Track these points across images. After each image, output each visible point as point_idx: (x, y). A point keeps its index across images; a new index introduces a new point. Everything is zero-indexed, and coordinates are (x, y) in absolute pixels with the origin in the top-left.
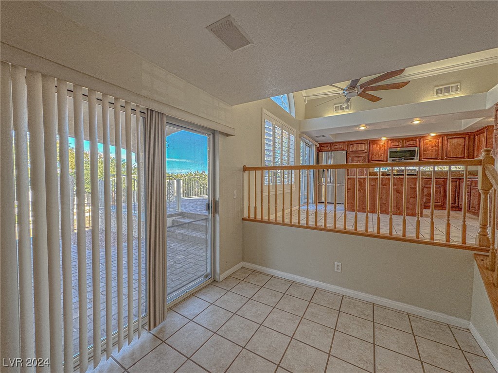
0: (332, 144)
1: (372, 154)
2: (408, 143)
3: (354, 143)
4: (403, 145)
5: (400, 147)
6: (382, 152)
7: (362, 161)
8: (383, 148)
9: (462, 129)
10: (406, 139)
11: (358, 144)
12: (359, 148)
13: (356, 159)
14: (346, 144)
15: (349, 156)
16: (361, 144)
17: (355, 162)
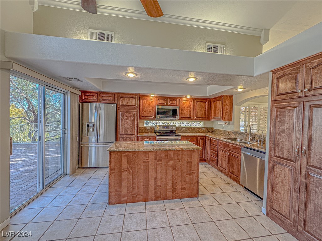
0: (99, 94)
1: (143, 110)
2: (171, 102)
3: (124, 96)
4: (167, 103)
5: (165, 105)
6: (151, 109)
7: (133, 117)
8: (151, 104)
9: (207, 96)
10: (170, 98)
11: (129, 97)
12: (130, 103)
13: (126, 114)
14: (116, 96)
15: (119, 110)
16: (132, 99)
17: (125, 117)
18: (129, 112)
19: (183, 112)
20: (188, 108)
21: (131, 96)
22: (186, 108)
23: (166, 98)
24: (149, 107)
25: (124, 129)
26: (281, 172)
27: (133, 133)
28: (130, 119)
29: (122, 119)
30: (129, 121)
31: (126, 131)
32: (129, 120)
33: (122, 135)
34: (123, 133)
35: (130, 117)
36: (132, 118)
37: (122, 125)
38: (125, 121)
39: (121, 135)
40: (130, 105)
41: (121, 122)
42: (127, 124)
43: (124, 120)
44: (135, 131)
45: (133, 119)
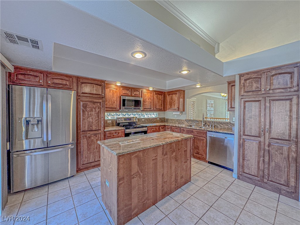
2: (134, 93)
3: (86, 81)
4: (131, 94)
5: (129, 96)
6: (115, 99)
7: (99, 108)
8: (115, 94)
9: (167, 89)
10: (134, 88)
11: (93, 84)
12: (95, 91)
13: (90, 105)
14: (75, 80)
15: (80, 100)
16: (97, 86)
17: (88, 109)
18: (94, 103)
19: (145, 103)
20: (149, 100)
21: (96, 82)
22: (147, 100)
23: (129, 88)
24: (113, 97)
25: (87, 123)
26: (249, 145)
27: (99, 128)
28: (95, 111)
29: (83, 111)
30: (93, 114)
31: (90, 125)
32: (93, 112)
33: (85, 131)
34: (86, 129)
35: (95, 109)
36: (97, 110)
37: (83, 119)
38: (88, 114)
39: (83, 131)
40: (95, 93)
41: (83, 116)
42: (91, 117)
43: (86, 113)
44: (101, 126)
45: (99, 111)
